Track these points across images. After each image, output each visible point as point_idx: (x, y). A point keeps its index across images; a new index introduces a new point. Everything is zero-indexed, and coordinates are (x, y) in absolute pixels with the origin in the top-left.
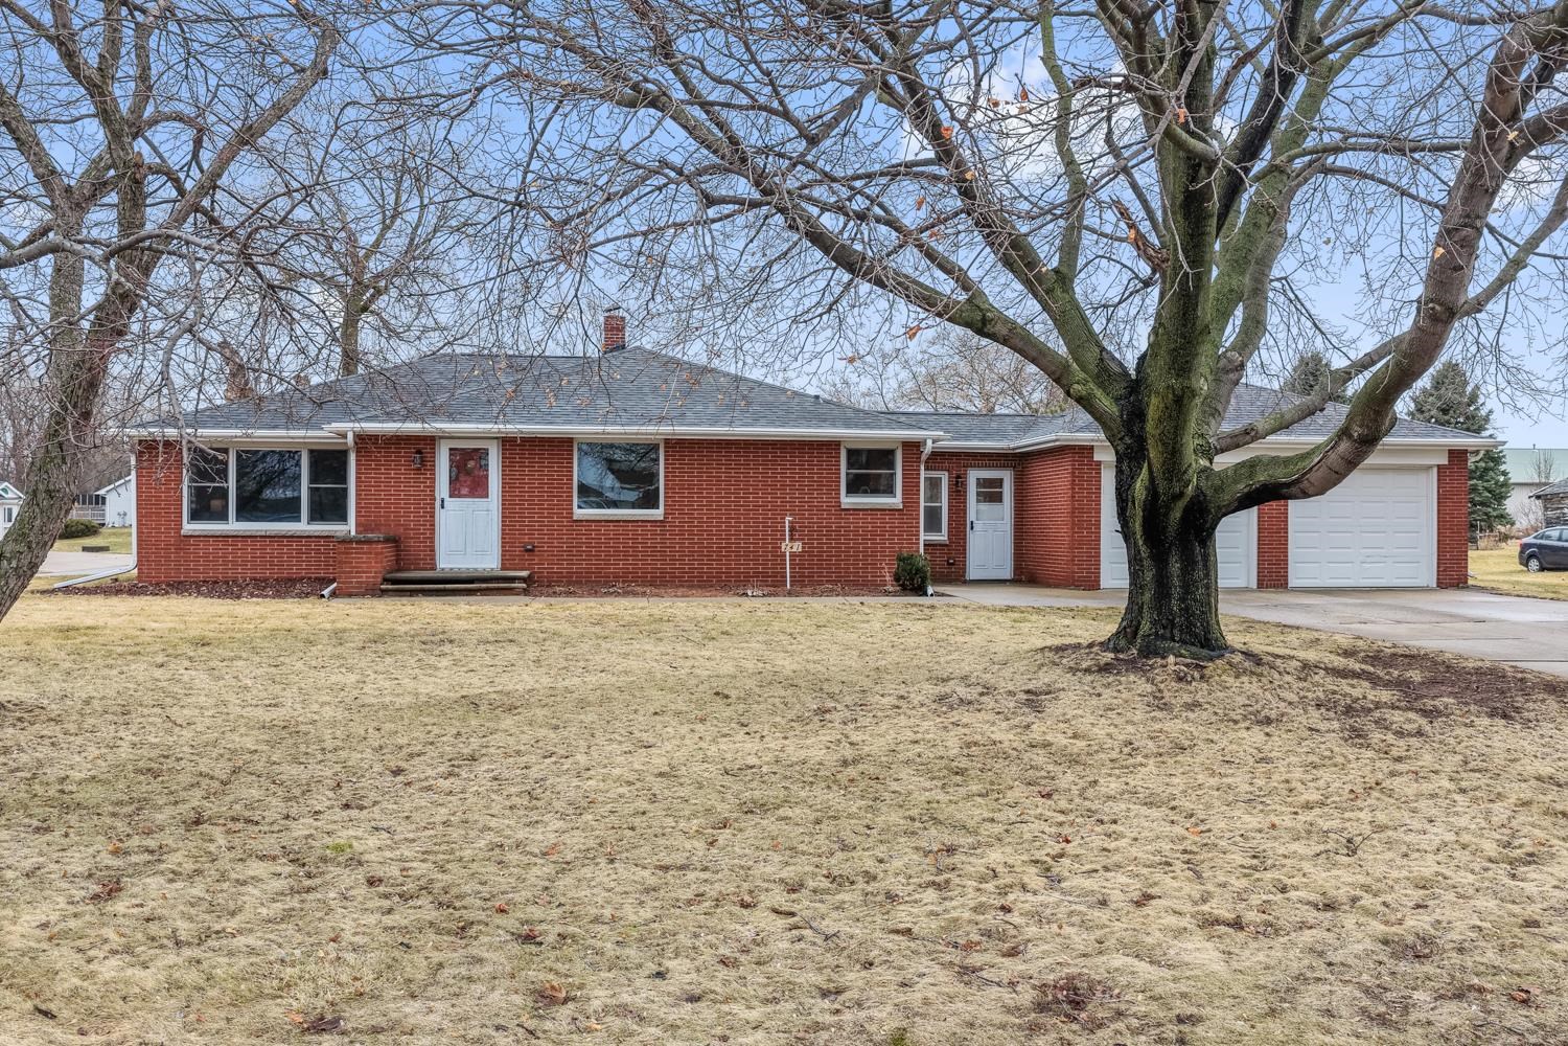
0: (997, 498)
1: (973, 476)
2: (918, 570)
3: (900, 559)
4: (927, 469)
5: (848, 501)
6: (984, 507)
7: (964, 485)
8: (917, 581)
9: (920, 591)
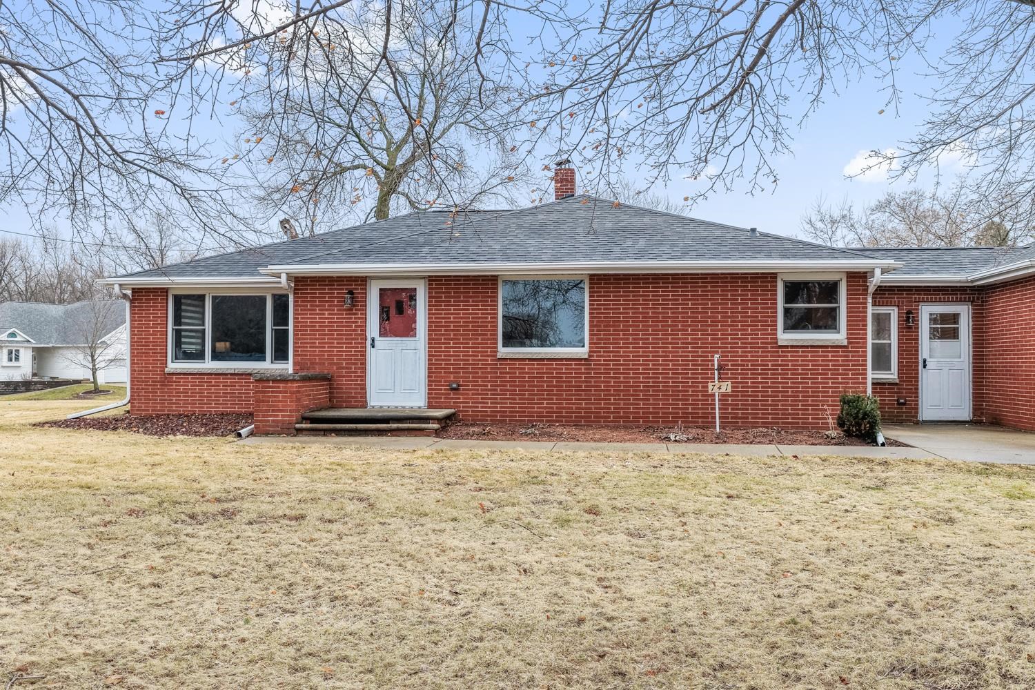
0: (953, 334)
1: (926, 312)
2: (866, 415)
3: (845, 402)
4: (874, 304)
5: (785, 337)
6: (938, 344)
7: (916, 321)
8: (865, 426)
9: (869, 438)
